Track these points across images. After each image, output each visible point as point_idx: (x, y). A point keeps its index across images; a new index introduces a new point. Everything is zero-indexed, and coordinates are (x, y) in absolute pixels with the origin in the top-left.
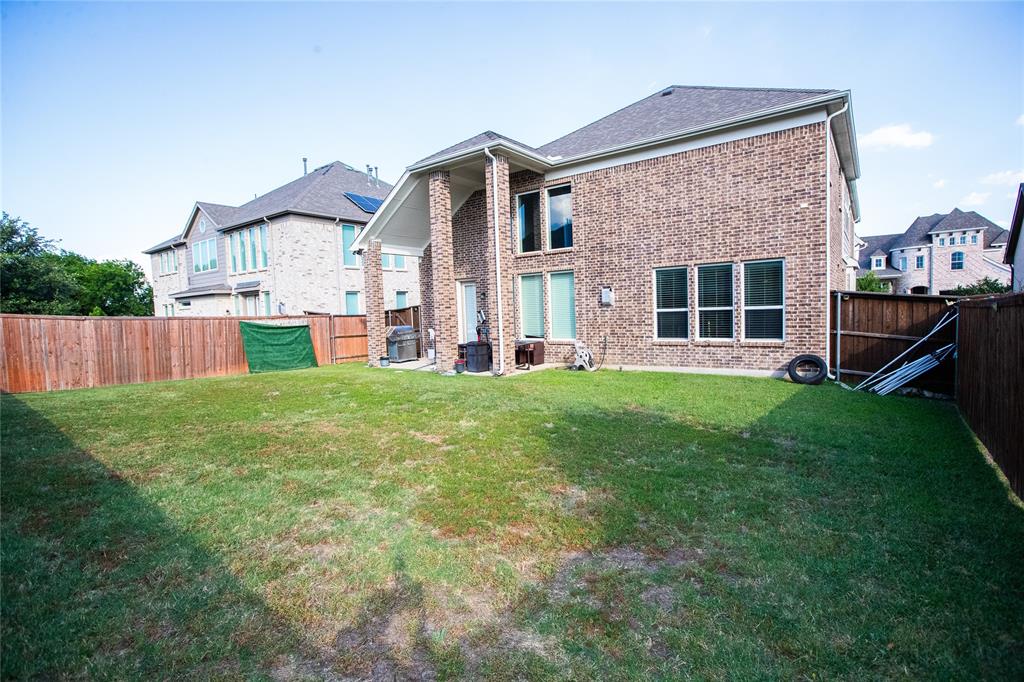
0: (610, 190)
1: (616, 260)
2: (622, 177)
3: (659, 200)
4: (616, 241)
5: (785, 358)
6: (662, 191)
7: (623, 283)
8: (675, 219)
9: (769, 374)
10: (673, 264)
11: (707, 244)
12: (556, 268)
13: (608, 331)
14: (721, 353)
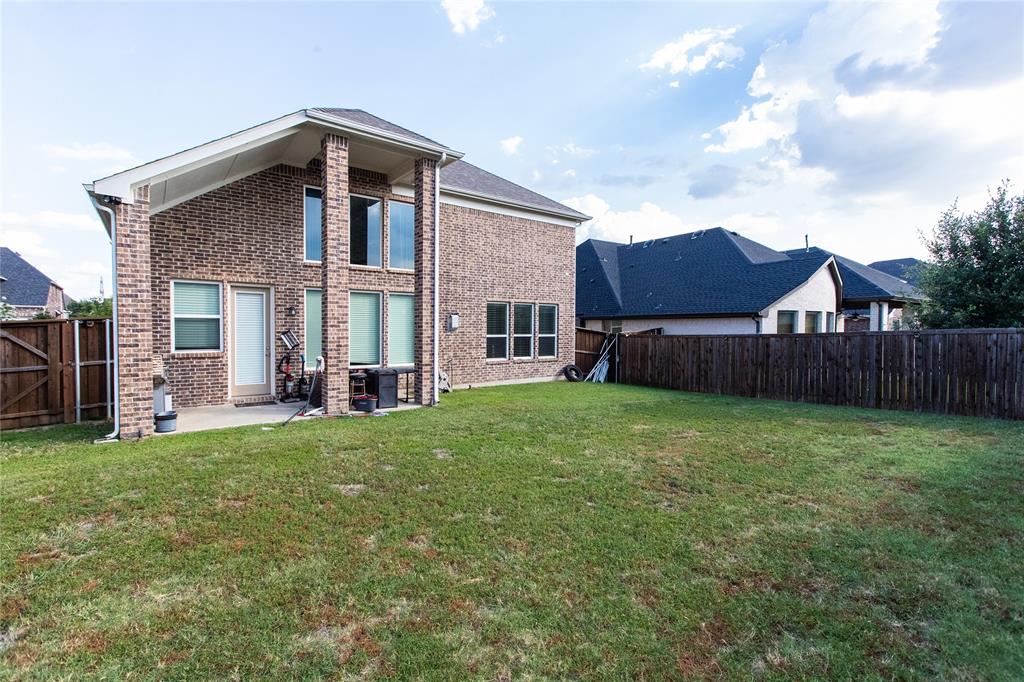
0: (457, 226)
1: (460, 290)
2: (469, 219)
3: (494, 247)
4: (461, 273)
5: (558, 367)
6: (496, 241)
7: (465, 311)
8: (504, 265)
9: (551, 379)
10: (501, 299)
11: (522, 288)
12: (399, 289)
13: (451, 354)
14: (528, 367)
